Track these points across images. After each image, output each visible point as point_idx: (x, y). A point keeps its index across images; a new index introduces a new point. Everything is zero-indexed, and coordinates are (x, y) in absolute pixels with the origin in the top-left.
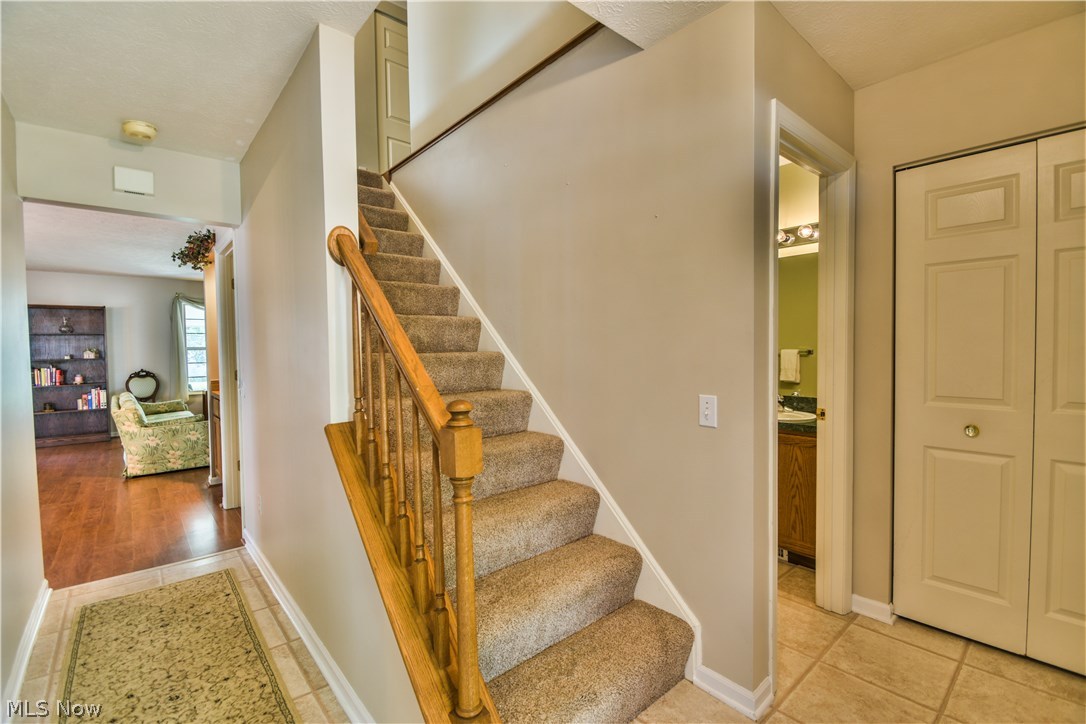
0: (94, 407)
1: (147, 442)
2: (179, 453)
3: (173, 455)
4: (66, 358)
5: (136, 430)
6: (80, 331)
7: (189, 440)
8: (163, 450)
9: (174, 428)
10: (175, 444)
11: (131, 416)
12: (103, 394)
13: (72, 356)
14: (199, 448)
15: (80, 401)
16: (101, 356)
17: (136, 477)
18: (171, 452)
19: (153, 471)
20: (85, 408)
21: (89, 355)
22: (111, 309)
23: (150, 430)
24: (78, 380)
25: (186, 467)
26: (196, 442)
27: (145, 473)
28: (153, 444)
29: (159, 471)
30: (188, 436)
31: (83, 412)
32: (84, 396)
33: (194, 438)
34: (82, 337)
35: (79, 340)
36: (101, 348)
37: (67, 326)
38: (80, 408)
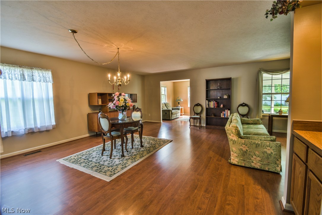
0: (226, 117)
1: (241, 147)
2: (259, 159)
3: (255, 159)
4: (219, 98)
5: (236, 139)
6: (224, 88)
7: (266, 152)
8: (250, 154)
9: (257, 142)
10: (257, 153)
11: (234, 131)
12: (229, 112)
13: (220, 97)
14: (271, 159)
15: (222, 114)
16: (229, 97)
17: (235, 165)
18: (254, 157)
19: (243, 165)
20: (223, 117)
21: (225, 97)
22: (234, 79)
23: (243, 141)
24: (222, 106)
25: (262, 168)
26: (270, 155)
27: (239, 164)
28: (244, 149)
29: (247, 166)
30: (265, 150)
31: (222, 118)
32: (223, 112)
33: (269, 152)
34: (224, 90)
35: (223, 91)
36: (230, 94)
37: (219, 86)
38: (222, 116)
